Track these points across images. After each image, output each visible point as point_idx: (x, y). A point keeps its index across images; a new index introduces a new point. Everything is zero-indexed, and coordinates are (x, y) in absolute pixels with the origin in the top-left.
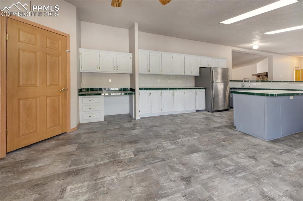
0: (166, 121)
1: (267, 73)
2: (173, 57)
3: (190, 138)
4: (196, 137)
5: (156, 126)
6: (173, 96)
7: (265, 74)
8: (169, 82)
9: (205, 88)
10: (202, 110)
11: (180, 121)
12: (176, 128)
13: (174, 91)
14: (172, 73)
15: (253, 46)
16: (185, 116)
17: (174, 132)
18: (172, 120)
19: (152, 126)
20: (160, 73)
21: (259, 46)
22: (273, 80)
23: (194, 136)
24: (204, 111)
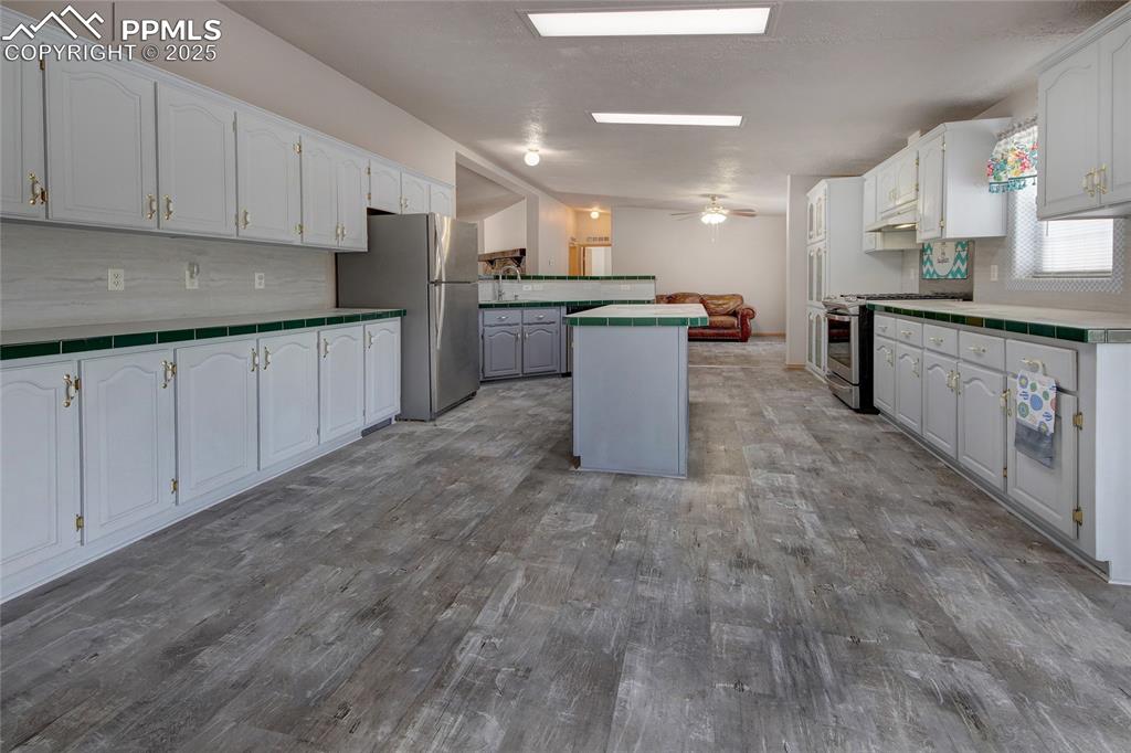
0: (249, 557)
1: (523, 252)
2: (235, 123)
3: (506, 601)
4: (518, 582)
5: (207, 636)
6: (255, 373)
7: (518, 254)
8: (192, 284)
9: (401, 314)
10: (387, 423)
11: (338, 515)
12: (365, 576)
13: (263, 343)
14: (228, 230)
15: (524, 155)
16: (335, 474)
17: (380, 611)
18: (285, 533)
19: (171, 652)
20: (149, 224)
21: (541, 156)
22: (537, 271)
23: (501, 575)
24: (394, 422)
